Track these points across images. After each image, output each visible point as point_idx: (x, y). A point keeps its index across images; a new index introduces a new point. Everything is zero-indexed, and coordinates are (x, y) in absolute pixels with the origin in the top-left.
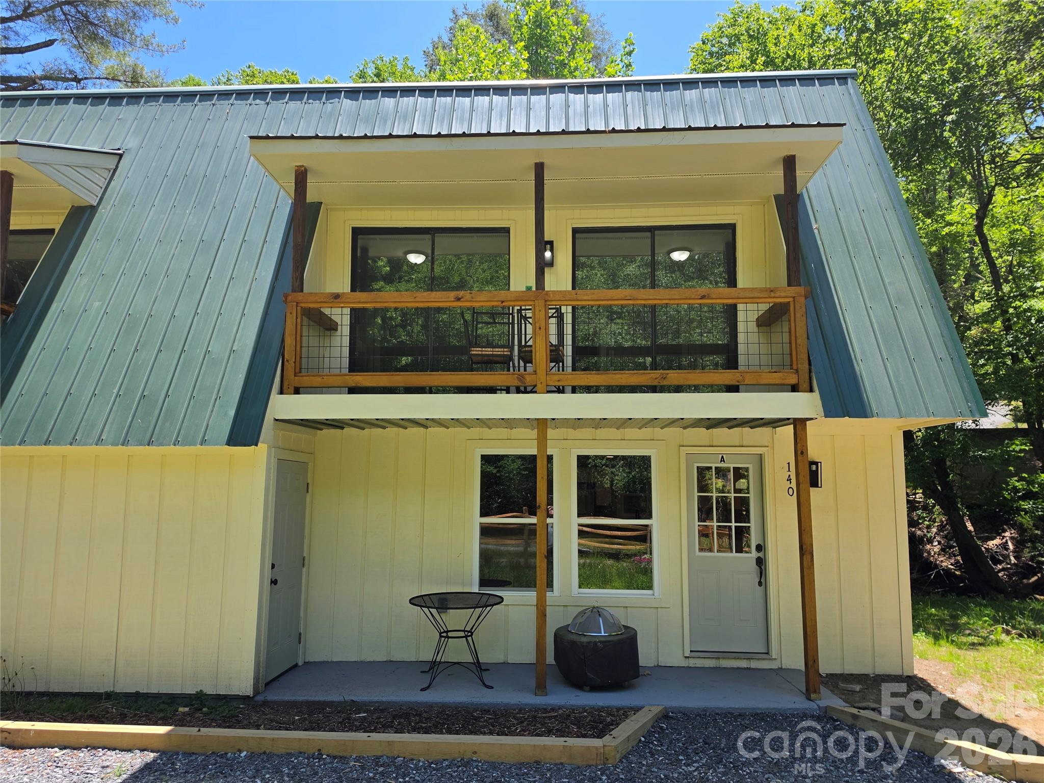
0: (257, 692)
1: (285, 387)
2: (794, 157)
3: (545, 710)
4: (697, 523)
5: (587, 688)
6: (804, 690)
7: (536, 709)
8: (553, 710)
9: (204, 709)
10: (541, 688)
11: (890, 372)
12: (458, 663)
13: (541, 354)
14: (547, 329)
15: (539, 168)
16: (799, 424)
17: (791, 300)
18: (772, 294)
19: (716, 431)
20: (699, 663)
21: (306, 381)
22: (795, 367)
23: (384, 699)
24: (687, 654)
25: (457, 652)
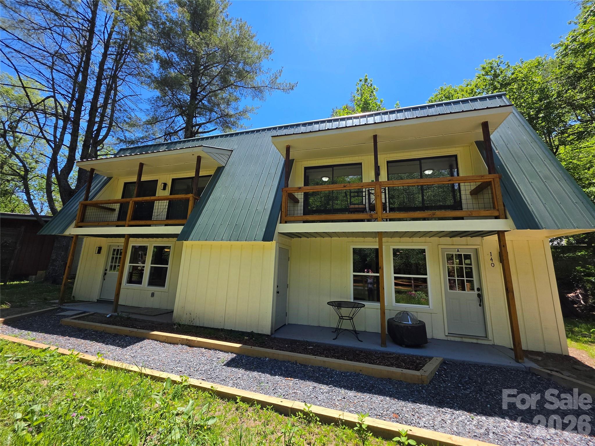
0: (272, 334)
1: (282, 221)
2: (487, 122)
3: (387, 354)
4: (448, 278)
5: (404, 346)
6: (514, 357)
7: (383, 353)
8: (390, 354)
9: (254, 338)
10: (383, 344)
11: (548, 209)
12: (347, 330)
13: (379, 207)
14: (381, 196)
15: (375, 137)
16: (501, 234)
17: (492, 180)
18: (483, 178)
19: (455, 239)
20: (452, 339)
21: (289, 218)
22: (497, 208)
23: (319, 342)
24: (447, 334)
25: (346, 325)
